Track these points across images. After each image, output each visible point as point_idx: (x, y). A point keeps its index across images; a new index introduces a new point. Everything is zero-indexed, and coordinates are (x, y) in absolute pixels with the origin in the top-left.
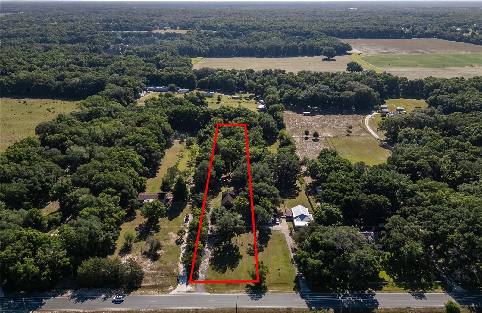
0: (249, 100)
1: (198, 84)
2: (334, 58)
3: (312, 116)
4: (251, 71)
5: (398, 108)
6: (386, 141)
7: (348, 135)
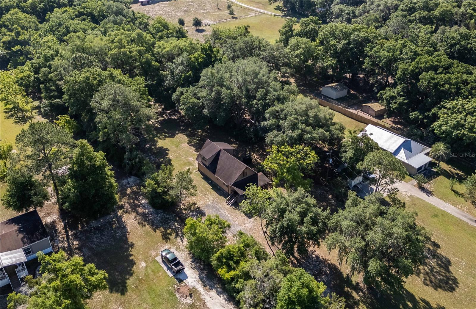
3: (154, 3)
6: (285, 15)
7: (233, 18)
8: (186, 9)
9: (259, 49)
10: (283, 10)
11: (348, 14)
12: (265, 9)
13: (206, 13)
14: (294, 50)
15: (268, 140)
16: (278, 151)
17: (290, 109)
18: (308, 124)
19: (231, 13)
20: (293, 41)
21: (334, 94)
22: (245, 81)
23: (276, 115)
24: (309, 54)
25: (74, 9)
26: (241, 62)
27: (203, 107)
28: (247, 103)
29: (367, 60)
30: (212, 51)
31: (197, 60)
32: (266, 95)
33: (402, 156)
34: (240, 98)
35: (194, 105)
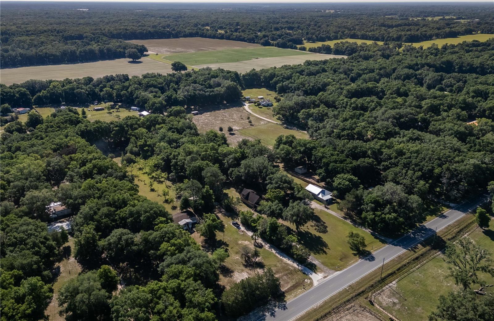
0: (118, 109)
1: (35, 100)
2: (139, 60)
3: (201, 114)
4: (90, 80)
5: (259, 97)
6: (283, 124)
7: (251, 125)
8: (222, 118)
9: (265, 151)
10: (282, 120)
11: (316, 127)
12: (271, 119)
13: (234, 122)
14: (282, 151)
15: (267, 188)
16: (271, 191)
17: (275, 177)
18: (281, 182)
19: (250, 122)
20: (281, 146)
21: (300, 172)
22: (259, 166)
23: (270, 179)
24: (288, 153)
25: (166, 125)
26: (257, 159)
27: (242, 176)
28: (260, 174)
29: (313, 156)
30: (244, 152)
31: (238, 156)
32: (267, 171)
33: (320, 196)
34: (257, 173)
35: (238, 175)
